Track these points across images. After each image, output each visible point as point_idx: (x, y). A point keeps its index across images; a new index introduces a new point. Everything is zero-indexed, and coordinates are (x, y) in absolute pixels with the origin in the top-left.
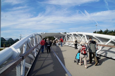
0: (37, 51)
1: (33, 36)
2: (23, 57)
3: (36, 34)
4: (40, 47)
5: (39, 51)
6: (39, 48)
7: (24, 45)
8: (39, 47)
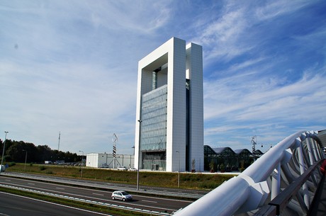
0: (309, 188)
1: (296, 141)
2: (278, 207)
3: (304, 134)
4: (318, 175)
5: (316, 189)
6: (318, 180)
7: (275, 170)
8: (317, 177)
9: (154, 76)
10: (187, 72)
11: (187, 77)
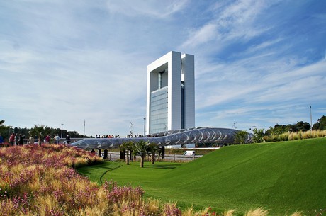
9: (160, 76)
10: (183, 76)
11: (183, 80)
